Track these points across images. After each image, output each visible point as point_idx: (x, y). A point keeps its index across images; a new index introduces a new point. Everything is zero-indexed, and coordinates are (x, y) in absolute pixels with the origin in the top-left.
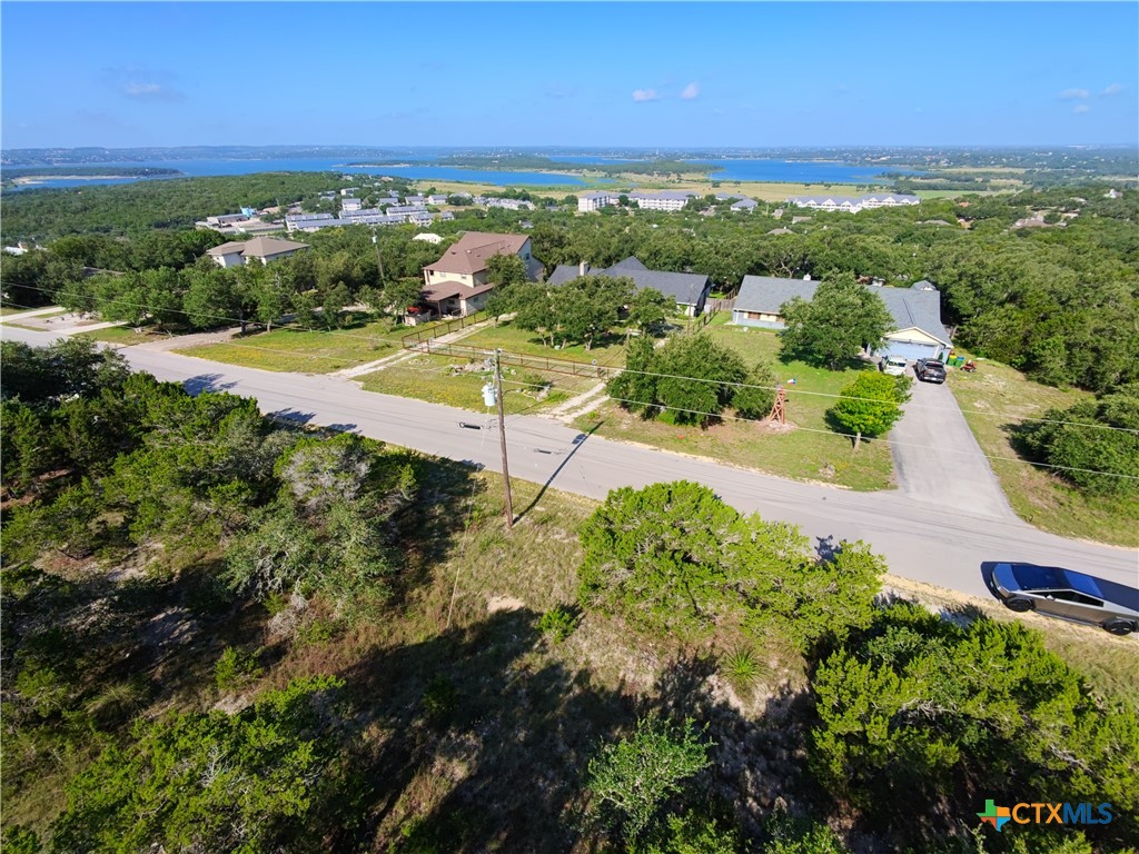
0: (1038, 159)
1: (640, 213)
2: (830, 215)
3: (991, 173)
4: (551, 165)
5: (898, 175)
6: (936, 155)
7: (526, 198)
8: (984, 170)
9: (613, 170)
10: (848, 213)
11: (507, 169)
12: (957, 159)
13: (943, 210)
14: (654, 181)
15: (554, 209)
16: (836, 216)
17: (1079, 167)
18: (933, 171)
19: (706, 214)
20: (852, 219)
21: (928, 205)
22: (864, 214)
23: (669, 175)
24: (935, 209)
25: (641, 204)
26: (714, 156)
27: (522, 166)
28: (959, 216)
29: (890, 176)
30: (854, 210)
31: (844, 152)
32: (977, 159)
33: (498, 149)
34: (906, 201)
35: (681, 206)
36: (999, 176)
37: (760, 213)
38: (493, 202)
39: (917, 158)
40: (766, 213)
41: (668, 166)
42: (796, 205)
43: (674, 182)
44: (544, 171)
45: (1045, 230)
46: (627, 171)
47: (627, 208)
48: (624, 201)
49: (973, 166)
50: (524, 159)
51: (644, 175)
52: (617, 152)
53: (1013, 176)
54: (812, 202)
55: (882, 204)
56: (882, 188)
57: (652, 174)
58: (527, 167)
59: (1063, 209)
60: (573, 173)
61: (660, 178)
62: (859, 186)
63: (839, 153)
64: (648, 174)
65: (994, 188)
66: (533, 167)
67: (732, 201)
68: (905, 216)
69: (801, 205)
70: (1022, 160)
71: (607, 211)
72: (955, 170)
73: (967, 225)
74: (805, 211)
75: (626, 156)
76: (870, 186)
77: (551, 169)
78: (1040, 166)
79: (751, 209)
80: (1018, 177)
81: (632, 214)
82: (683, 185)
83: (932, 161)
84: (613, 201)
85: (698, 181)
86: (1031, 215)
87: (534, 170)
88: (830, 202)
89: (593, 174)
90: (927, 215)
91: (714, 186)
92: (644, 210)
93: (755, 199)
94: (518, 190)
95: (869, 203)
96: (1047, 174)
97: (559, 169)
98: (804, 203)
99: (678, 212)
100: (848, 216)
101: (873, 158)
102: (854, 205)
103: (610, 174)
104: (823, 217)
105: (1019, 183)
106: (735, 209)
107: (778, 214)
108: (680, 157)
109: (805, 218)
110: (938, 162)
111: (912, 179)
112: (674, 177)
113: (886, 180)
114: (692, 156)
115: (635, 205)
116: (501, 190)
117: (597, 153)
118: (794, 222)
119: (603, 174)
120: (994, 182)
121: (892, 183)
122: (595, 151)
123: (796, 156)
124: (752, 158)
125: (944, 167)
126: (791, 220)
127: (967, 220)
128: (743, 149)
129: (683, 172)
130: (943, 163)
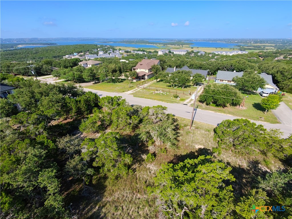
0: (278, 42)
1: (174, 55)
2: (224, 56)
3: (265, 45)
4: (149, 43)
5: (240, 46)
6: (250, 41)
7: (144, 51)
8: (263, 45)
9: (165, 44)
10: (229, 55)
11: (138, 44)
12: (256, 42)
13: (255, 55)
14: (176, 47)
15: (152, 54)
16: (226, 56)
17: (289, 44)
18: (249, 45)
19: (191, 55)
20: (230, 57)
21: (251, 54)
22: (233, 56)
23: (180, 45)
24: (253, 55)
25: (174, 53)
26: (191, 41)
27: (142, 43)
28: (260, 57)
29: (238, 46)
30: (231, 55)
31: (225, 40)
32: (261, 42)
33: (135, 38)
34: (244, 52)
35: (185, 53)
36: (268, 46)
37: (206, 55)
38: (136, 52)
39: (245, 41)
40: (207, 55)
41: (180, 43)
42: (215, 54)
43: (181, 47)
44: (147, 44)
45: (284, 60)
46: (168, 44)
47: (171, 54)
48: (170, 52)
49: (261, 44)
50: (142, 41)
51: (173, 45)
52: (165, 39)
53: (272, 46)
54: (219, 53)
55: (238, 53)
56: (236, 49)
57: (175, 45)
59: (288, 55)
60: (155, 45)
61: (177, 46)
62: (230, 49)
63: (224, 40)
64: (174, 45)
65: (267, 49)
66: (144, 43)
67: (198, 52)
68: (245, 56)
69: (216, 53)
70: (274, 42)
71: (166, 54)
72: (256, 45)
73: (262, 59)
74: (218, 55)
75: (168, 40)
76: (233, 49)
77: (149, 44)
78: (279, 44)
79: (203, 54)
80: (273, 47)
81: (172, 55)
82: (184, 48)
83: (249, 42)
84: (167, 52)
85: (187, 47)
86: (279, 57)
88: (224, 52)
89: (160, 45)
90: (251, 56)
91: (192, 48)
92: (175, 54)
93: (204, 52)
94: (141, 49)
95: (235, 53)
96: (281, 46)
97: (151, 44)
98: (217, 53)
99: (184, 55)
100: (229, 56)
101: (233, 41)
102: (231, 53)
103: (164, 45)
104: (223, 56)
105: (273, 48)
106: (199, 54)
107: (210, 55)
108: (182, 41)
109: (218, 57)
110: (251, 42)
111: (244, 47)
112: (181, 46)
113: (237, 47)
114: (185, 40)
115: (173, 53)
116: (137, 49)
117: (160, 40)
118: (215, 58)
119: (163, 45)
120: (266, 48)
121: (239, 48)
122: (160, 39)
123: (212, 41)
124: (201, 41)
125: (252, 44)
126: (215, 57)
127: (262, 58)
128: (198, 39)
129: (183, 45)
130: (252, 43)
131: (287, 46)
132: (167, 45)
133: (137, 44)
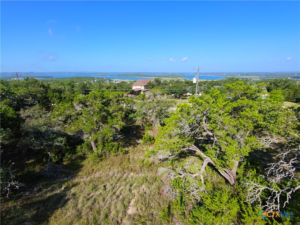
0: (262, 74)
17: (272, 76)
23: (173, 78)
26: (184, 74)
27: (137, 76)
33: (131, 73)
36: (254, 78)
44: (143, 77)
49: (247, 76)
52: (160, 73)
53: (257, 78)
57: (169, 78)
63: (214, 74)
70: (258, 75)
72: (242, 77)
75: (162, 74)
77: (144, 77)
78: (263, 76)
83: (236, 75)
87: (140, 77)
89: (155, 78)
97: (147, 77)
105: (259, 79)
108: (176, 74)
114: (178, 74)
120: (252, 79)
123: (203, 74)
129: (177, 77)
130: (239, 75)
131: (270, 78)
132: (161, 77)
133: (133, 77)
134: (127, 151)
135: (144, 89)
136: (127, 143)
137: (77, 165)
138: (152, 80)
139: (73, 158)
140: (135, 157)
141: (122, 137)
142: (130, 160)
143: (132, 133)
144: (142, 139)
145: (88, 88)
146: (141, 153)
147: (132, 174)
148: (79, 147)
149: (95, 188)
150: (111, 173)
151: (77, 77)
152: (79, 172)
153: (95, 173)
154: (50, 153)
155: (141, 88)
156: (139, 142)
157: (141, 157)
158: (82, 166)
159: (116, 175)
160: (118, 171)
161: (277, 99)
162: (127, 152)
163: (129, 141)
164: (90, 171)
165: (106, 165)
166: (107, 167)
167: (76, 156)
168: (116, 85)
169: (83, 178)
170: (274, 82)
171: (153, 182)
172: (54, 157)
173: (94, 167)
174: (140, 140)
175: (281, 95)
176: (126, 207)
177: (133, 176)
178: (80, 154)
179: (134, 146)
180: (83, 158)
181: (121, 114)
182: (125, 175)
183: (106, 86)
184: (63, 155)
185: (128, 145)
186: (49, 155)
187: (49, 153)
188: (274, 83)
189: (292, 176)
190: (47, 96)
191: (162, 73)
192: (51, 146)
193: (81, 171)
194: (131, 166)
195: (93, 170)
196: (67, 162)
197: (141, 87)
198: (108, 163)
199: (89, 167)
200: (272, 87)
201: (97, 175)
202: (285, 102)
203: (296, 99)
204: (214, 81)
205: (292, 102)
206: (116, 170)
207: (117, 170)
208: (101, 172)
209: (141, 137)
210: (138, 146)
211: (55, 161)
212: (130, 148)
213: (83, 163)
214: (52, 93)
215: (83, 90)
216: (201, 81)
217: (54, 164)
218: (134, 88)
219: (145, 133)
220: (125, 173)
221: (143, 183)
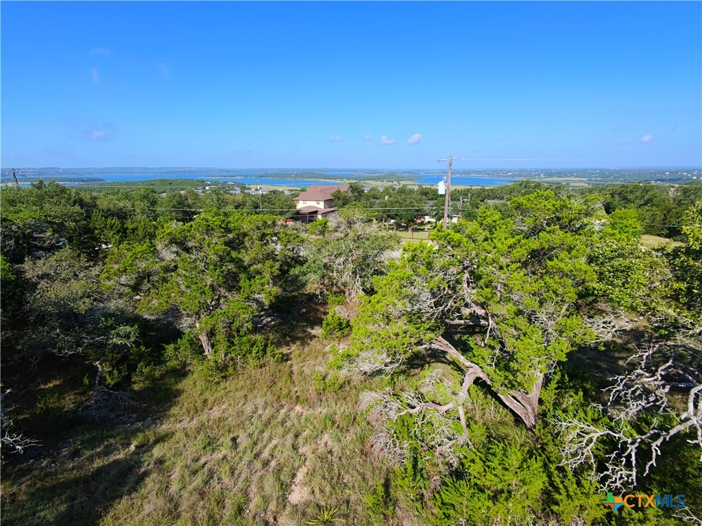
0: (593, 174)
4: (325, 177)
17: (615, 177)
32: (560, 173)
36: (575, 182)
44: (322, 180)
49: (559, 177)
51: (379, 182)
52: (361, 171)
57: (383, 181)
58: (311, 178)
63: (485, 172)
64: (381, 182)
72: (550, 179)
78: (594, 177)
83: (535, 175)
87: (315, 179)
97: (330, 179)
105: (587, 185)
112: (396, 183)
120: (572, 184)
122: (350, 171)
130: (542, 176)
131: (611, 181)
134: (287, 355)
135: (325, 208)
136: (285, 335)
137: (167, 390)
138: (344, 186)
139: (157, 374)
140: (304, 368)
141: (273, 323)
142: (294, 377)
143: (298, 313)
144: (321, 327)
145: (189, 206)
146: (320, 358)
147: (298, 408)
148: (170, 348)
149: (211, 444)
150: (249, 409)
151: (164, 180)
152: (170, 407)
153: (210, 409)
154: (100, 364)
155: (318, 206)
156: (313, 332)
157: (320, 368)
158: (179, 393)
159: (260, 412)
160: (266, 403)
161: (627, 229)
162: (285, 358)
163: (291, 332)
164: (199, 404)
165: (237, 390)
166: (240, 394)
167: (164, 368)
168: (258, 198)
169: (181, 421)
170: (619, 191)
171: (348, 427)
172: (110, 373)
173: (207, 395)
174: (316, 327)
175: (635, 220)
176: (285, 488)
177: (302, 413)
178: (173, 363)
179: (304, 343)
180: (181, 373)
181: (272, 267)
182: (283, 411)
183: (234, 202)
184: (132, 368)
185: (289, 341)
186: (98, 368)
187: (98, 363)
188: (620, 194)
189: (663, 403)
190: (91, 225)
191: (366, 171)
192: (102, 345)
193: (175, 404)
194: (296, 389)
195: (205, 401)
196: (142, 385)
197: (318, 203)
198: (242, 383)
199: (194, 395)
200: (616, 202)
201: (216, 413)
202: (644, 237)
203: (669, 229)
204: (487, 188)
205: (659, 235)
206: (260, 401)
207: (263, 400)
208: (224, 407)
209: (319, 322)
210: (312, 343)
211: (112, 383)
212: (294, 347)
213: (180, 386)
214: (103, 218)
215: (178, 211)
216: (456, 190)
217: (111, 389)
218: (301, 205)
219: (327, 311)
220: (282, 406)
221: (325, 428)
